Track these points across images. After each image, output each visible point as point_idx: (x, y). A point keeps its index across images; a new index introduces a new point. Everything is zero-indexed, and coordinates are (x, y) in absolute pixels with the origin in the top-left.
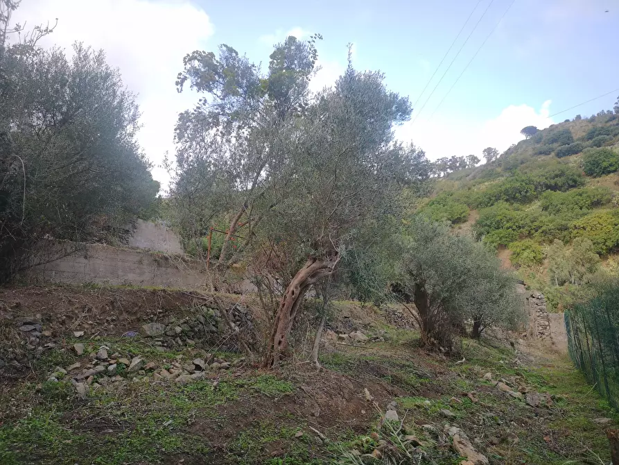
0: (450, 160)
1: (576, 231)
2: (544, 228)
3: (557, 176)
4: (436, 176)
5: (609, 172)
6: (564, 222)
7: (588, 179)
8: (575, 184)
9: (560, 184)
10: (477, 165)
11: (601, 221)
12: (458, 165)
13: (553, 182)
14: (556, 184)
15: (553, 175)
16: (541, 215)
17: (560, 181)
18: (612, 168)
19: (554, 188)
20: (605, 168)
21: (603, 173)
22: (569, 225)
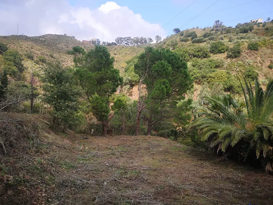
0: (140, 39)
1: (210, 79)
2: (195, 76)
3: (198, 51)
4: (133, 45)
5: (221, 52)
6: (205, 74)
7: (211, 55)
8: (206, 56)
9: (200, 55)
10: (152, 43)
11: (222, 75)
12: (143, 41)
13: (197, 54)
14: (198, 55)
15: (197, 50)
16: (194, 69)
17: (200, 54)
18: (223, 51)
19: (198, 57)
20: (220, 50)
21: (219, 53)
22: (207, 76)
